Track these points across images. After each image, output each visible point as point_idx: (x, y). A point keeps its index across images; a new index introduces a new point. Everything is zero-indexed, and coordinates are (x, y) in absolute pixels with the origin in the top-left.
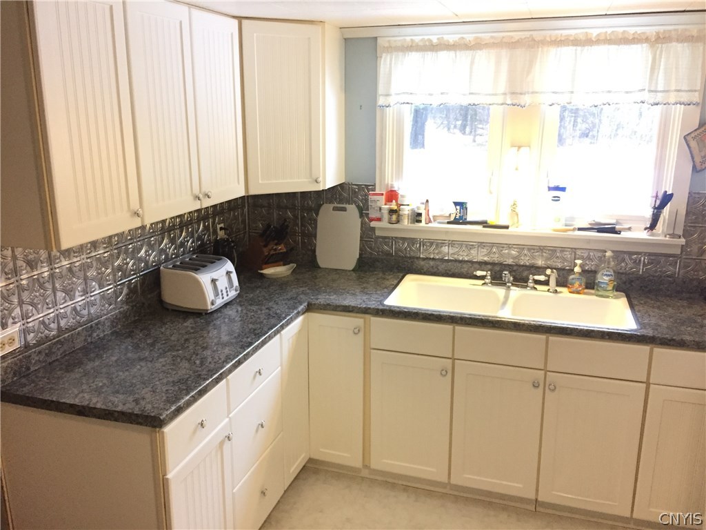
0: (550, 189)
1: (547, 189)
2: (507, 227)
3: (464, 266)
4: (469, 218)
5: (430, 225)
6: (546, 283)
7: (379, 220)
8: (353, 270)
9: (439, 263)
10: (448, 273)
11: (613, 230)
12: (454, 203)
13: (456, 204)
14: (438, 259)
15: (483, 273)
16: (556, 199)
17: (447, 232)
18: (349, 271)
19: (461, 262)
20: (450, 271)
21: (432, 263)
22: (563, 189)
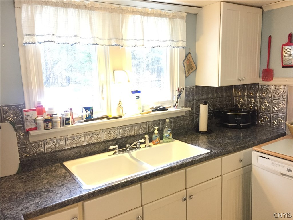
0: (133, 92)
1: (131, 93)
2: (121, 117)
3: (97, 146)
4: (95, 117)
5: (74, 125)
6: (144, 143)
7: (36, 129)
8: (17, 174)
9: (80, 149)
10: (87, 154)
11: (165, 109)
12: (84, 108)
13: (86, 109)
14: (79, 147)
15: (114, 147)
16: (138, 97)
17: (82, 128)
18: (14, 175)
19: (94, 144)
20: (88, 152)
21: (76, 150)
22: (139, 92)
